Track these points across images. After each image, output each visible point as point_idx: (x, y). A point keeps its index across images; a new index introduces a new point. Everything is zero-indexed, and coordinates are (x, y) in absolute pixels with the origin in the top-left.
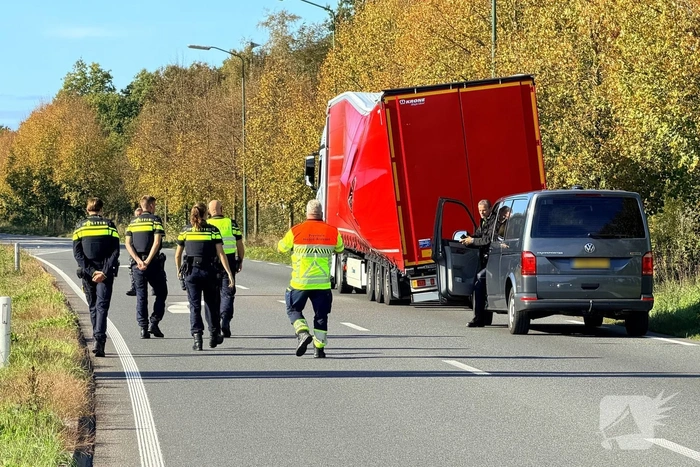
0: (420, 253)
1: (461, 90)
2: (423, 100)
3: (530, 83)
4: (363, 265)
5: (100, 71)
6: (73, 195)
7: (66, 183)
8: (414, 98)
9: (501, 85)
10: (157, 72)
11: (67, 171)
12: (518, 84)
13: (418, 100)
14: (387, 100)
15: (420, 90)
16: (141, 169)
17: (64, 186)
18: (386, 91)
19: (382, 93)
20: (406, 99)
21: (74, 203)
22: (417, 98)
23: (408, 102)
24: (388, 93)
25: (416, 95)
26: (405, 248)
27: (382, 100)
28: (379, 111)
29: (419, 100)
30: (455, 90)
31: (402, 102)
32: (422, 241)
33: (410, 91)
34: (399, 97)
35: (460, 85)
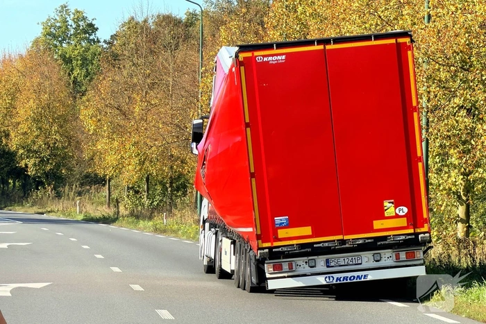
0: (276, 234)
1: (328, 47)
2: (284, 57)
3: (407, 40)
4: (232, 246)
5: (84, 19)
6: (31, 162)
7: (24, 148)
8: (272, 55)
9: (373, 43)
10: (145, 21)
11: (25, 133)
12: (393, 41)
13: (277, 57)
14: (242, 56)
15: (280, 46)
16: (95, 133)
17: (21, 151)
18: (241, 47)
19: (237, 49)
20: (264, 56)
21: (31, 172)
22: (277, 55)
23: (265, 59)
24: (243, 48)
25: (275, 51)
26: (258, 227)
27: (237, 56)
28: (234, 69)
29: (279, 58)
30: (321, 47)
31: (259, 60)
32: (278, 220)
33: (269, 46)
34: (256, 53)
35: (325, 42)
